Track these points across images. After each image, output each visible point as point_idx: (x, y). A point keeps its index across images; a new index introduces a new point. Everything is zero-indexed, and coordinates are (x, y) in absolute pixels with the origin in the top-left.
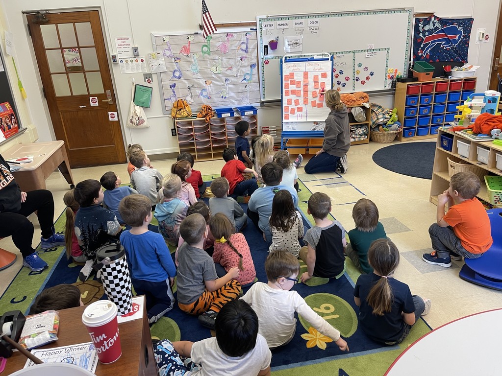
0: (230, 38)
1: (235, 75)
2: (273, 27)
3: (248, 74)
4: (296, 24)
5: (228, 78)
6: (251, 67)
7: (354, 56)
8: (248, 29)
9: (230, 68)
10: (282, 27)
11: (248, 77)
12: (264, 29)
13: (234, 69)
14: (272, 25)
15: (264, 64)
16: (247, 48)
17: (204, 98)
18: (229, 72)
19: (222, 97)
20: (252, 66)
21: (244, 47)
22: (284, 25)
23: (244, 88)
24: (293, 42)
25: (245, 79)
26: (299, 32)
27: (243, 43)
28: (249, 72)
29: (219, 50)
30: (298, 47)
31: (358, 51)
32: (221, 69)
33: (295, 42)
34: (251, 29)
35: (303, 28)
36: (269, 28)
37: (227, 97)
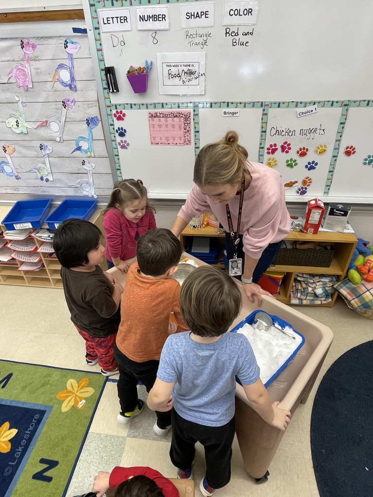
0: (29, 51)
1: (58, 139)
2: (126, 26)
3: (83, 138)
4: (190, 16)
5: (45, 143)
6: (88, 124)
7: (345, 115)
8: (65, 28)
9: (45, 124)
10: (151, 25)
11: (85, 145)
12: (104, 28)
13: (54, 127)
14: (126, 19)
15: (115, 119)
16: (73, 79)
17: (9, 177)
18: (43, 132)
19: (42, 179)
20: (90, 122)
21: (65, 75)
22: (155, 18)
23: (80, 166)
24: (181, 69)
25: (79, 149)
26: (198, 40)
27: (61, 66)
28: (86, 135)
29: (13, 80)
30: (194, 82)
31: (358, 103)
32: (26, 125)
33: (186, 69)
34: (76, 30)
35: (210, 30)
36: (116, 26)
37: (51, 179)
